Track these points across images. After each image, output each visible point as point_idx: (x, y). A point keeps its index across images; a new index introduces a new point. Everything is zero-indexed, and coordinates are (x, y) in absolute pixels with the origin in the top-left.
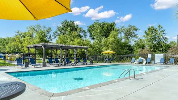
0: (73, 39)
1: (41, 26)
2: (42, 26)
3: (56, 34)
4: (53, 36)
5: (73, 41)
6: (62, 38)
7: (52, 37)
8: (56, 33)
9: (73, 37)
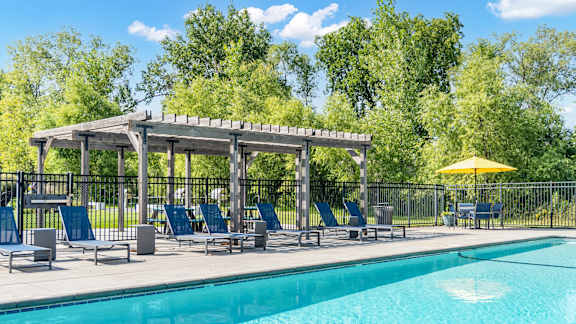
0: (256, 98)
1: (82, 39)
2: (86, 40)
3: (157, 78)
4: (139, 89)
5: (259, 109)
6: (196, 95)
7: (133, 91)
8: (158, 73)
9: (256, 89)
